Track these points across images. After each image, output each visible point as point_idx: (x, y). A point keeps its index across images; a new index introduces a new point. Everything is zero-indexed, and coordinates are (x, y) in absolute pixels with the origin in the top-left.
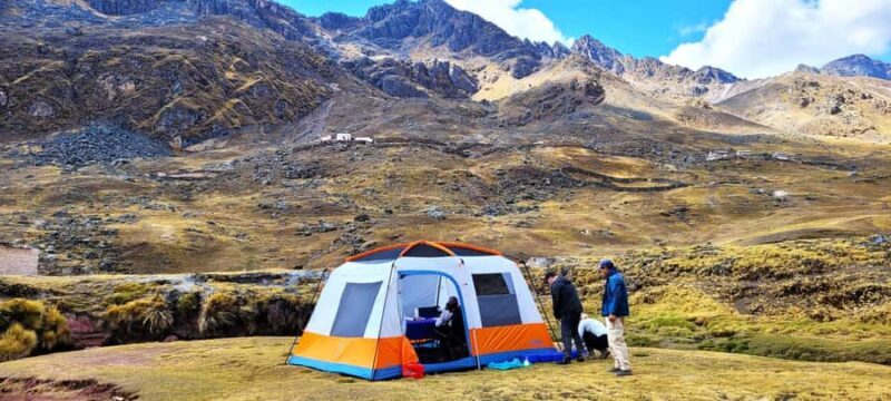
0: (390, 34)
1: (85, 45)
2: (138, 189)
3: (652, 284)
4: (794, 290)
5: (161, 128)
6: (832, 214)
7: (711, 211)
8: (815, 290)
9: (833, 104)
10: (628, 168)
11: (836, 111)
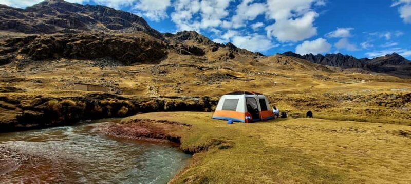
0: (182, 39)
1: (105, 37)
2: (120, 74)
3: (274, 102)
4: (309, 105)
5: (125, 59)
6: (288, 88)
7: (261, 86)
8: (315, 105)
9: (284, 62)
10: (240, 74)
11: (285, 64)
